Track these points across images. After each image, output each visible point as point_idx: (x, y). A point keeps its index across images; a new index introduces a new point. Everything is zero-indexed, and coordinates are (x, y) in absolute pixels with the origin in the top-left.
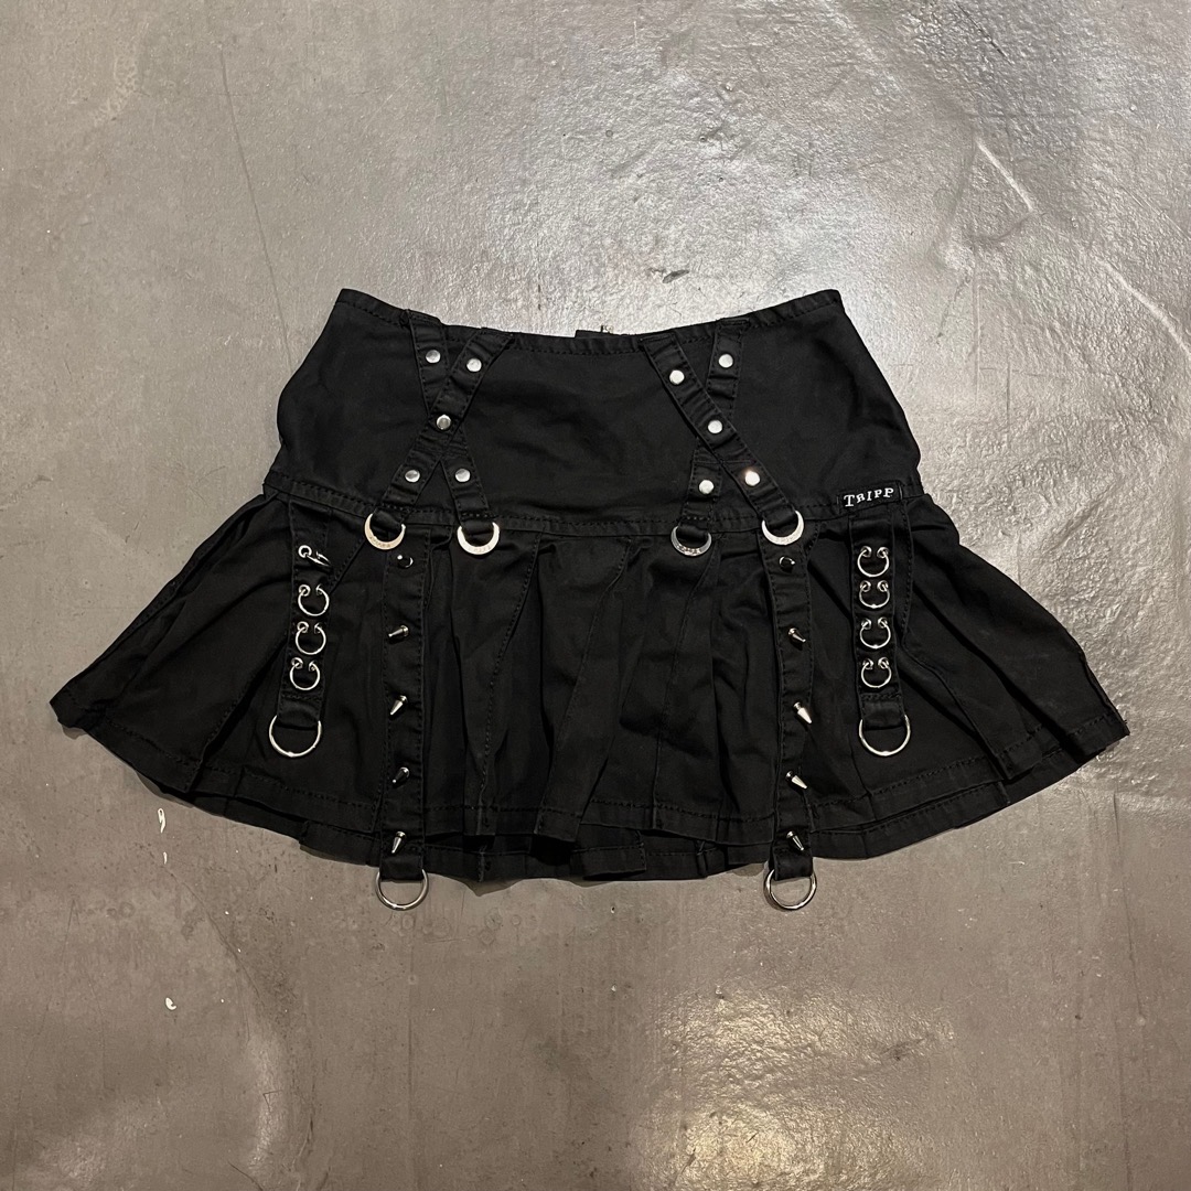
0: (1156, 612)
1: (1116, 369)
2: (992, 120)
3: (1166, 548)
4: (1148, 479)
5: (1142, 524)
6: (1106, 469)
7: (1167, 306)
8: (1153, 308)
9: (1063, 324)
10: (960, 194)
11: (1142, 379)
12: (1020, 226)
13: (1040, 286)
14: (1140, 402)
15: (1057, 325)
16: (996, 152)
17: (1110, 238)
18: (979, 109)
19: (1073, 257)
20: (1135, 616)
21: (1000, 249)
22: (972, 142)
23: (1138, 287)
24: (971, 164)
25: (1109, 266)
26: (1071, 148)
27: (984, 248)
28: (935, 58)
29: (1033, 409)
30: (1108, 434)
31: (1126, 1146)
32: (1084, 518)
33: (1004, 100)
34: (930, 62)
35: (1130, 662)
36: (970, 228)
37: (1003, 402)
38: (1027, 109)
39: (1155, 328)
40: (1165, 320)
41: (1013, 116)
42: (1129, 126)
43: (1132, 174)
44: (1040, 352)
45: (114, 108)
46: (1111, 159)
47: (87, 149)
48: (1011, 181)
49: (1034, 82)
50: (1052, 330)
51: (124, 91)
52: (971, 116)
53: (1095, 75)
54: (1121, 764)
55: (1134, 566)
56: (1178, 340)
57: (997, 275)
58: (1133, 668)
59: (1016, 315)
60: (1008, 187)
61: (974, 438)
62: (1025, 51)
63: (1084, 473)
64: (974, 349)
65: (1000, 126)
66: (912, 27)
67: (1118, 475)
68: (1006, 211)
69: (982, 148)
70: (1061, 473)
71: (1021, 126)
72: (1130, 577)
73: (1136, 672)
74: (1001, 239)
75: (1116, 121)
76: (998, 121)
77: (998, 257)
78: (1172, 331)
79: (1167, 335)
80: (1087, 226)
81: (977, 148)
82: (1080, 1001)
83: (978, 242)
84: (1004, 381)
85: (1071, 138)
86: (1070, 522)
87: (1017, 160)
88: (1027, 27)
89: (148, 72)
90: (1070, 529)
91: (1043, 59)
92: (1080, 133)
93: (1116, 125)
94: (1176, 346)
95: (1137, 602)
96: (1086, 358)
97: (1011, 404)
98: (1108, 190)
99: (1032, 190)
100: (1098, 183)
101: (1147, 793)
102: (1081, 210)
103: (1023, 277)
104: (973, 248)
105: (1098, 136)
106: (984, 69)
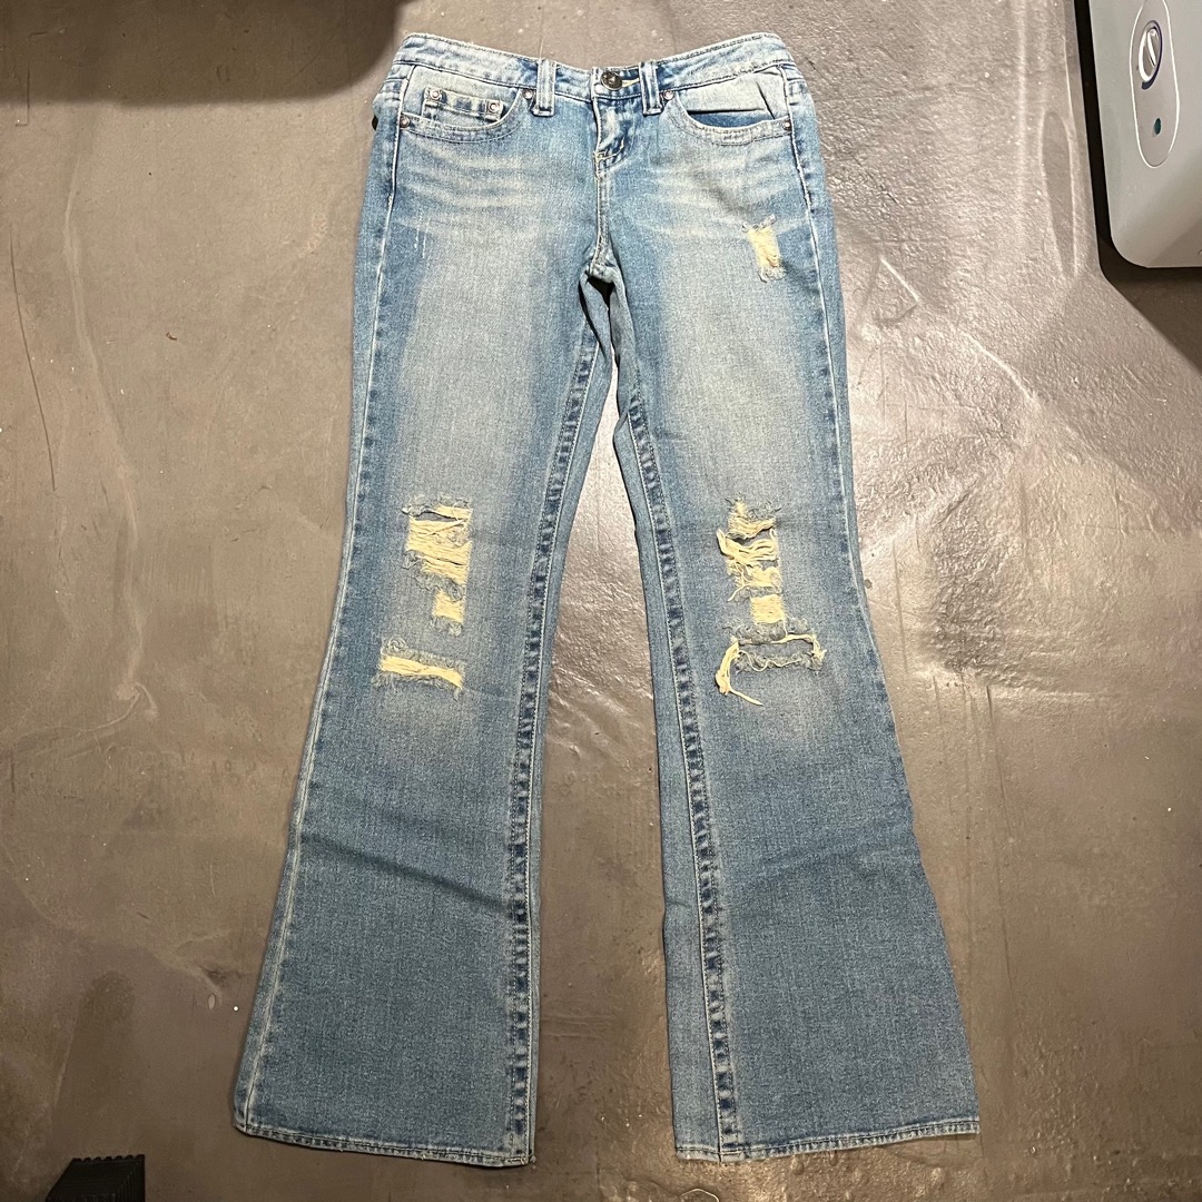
0: (1011, 562)
1: (978, 404)
2: (890, 244)
3: (1016, 522)
4: (1002, 476)
5: (999, 506)
6: (974, 470)
7: (1009, 361)
8: (1001, 363)
9: (941, 375)
10: (870, 292)
11: (995, 410)
12: (911, 311)
13: (925, 350)
14: (995, 425)
15: (937, 376)
16: (893, 264)
17: (971, 318)
18: (881, 236)
19: (947, 332)
20: (996, 568)
21: (897, 327)
22: (878, 259)
23: (989, 349)
24: (876, 272)
25: (970, 337)
26: (943, 261)
27: (887, 327)
28: (852, 204)
29: (923, 431)
30: (974, 447)
31: (1004, 925)
32: (960, 502)
33: (897, 230)
34: (848, 207)
35: (994, 598)
36: (878, 314)
37: (903, 427)
38: (913, 236)
39: (1003, 377)
40: (1010, 372)
41: (903, 241)
42: (980, 246)
43: (983, 277)
44: (926, 392)
45: (312, 245)
46: (969, 268)
47: (295, 272)
48: (903, 283)
49: (917, 219)
50: (934, 378)
51: (318, 235)
52: (877, 241)
53: (955, 213)
54: (991, 666)
55: (995, 534)
56: (1018, 383)
57: (896, 343)
58: (997, 601)
59: (910, 370)
60: (902, 287)
61: (884, 450)
62: (911, 199)
63: (958, 473)
64: (882, 393)
65: (895, 247)
66: (835, 185)
67: (981, 473)
68: (901, 302)
69: (884, 262)
70: (943, 473)
71: (909, 247)
72: (992, 541)
73: (999, 604)
74: (898, 320)
75: (971, 243)
76: (894, 244)
77: (896, 332)
78: (1014, 378)
79: (1011, 381)
80: (955, 311)
81: (879, 263)
82: (969, 826)
83: (882, 322)
84: (903, 413)
85: (943, 255)
86: (950, 505)
87: (908, 270)
88: (912, 184)
89: (334, 222)
90: (951, 510)
91: (922, 204)
92: (948, 251)
93: (972, 246)
94: (1017, 388)
95: (998, 557)
96: (958, 397)
97: (909, 428)
98: (968, 288)
99: (918, 289)
100: (961, 283)
101: (1010, 685)
102: (951, 301)
103: (914, 344)
104: (881, 328)
105: (960, 253)
106: (884, 211)
